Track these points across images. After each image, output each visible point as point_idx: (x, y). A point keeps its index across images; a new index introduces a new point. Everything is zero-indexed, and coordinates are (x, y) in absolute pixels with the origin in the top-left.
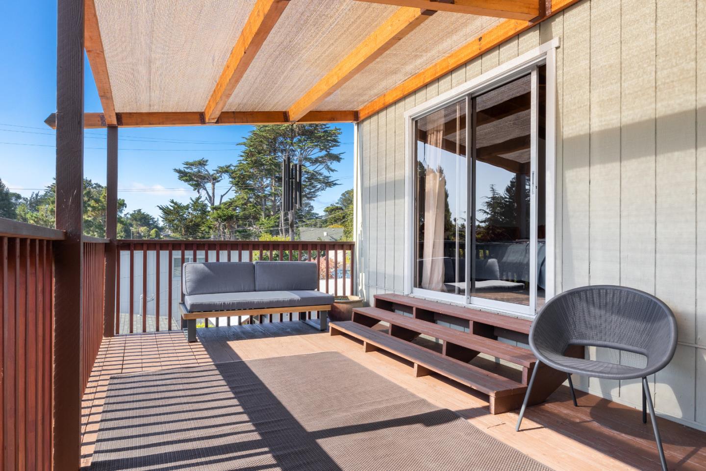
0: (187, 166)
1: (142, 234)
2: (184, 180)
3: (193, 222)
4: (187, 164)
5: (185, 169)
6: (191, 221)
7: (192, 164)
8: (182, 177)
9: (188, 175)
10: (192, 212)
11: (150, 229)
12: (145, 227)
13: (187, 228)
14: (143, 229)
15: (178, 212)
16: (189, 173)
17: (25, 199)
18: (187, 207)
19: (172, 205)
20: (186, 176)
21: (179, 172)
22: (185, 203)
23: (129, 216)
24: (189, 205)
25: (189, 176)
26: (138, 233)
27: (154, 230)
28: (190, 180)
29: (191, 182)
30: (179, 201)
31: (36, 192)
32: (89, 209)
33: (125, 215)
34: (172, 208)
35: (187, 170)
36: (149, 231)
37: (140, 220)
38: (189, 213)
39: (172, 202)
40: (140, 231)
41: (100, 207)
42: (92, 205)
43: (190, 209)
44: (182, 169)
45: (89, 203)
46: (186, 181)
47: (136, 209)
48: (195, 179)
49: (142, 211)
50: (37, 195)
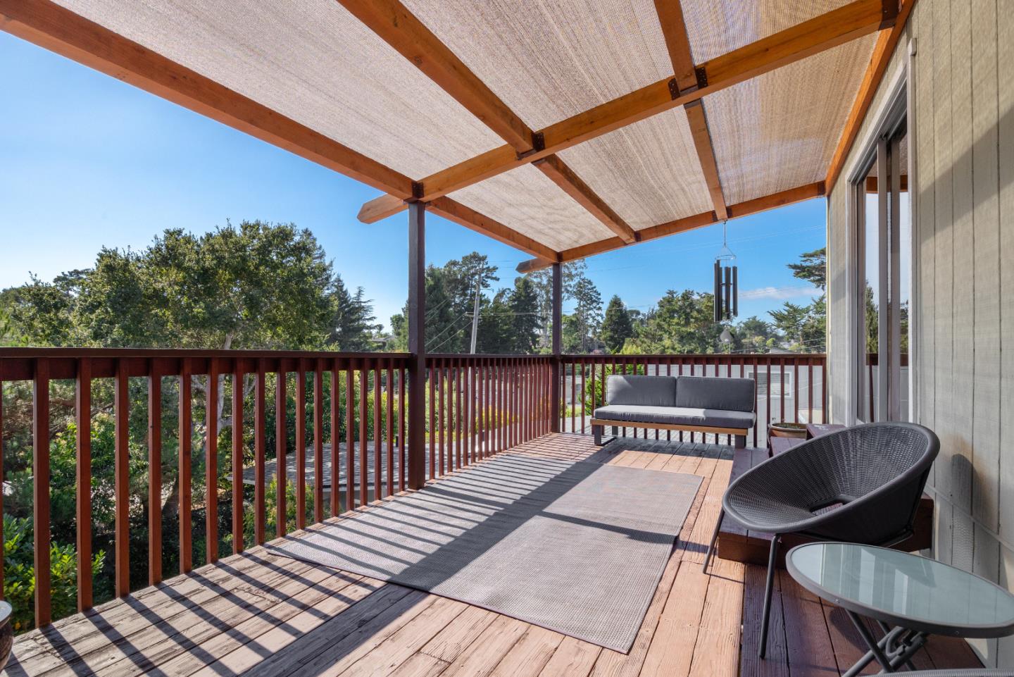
0: (805, 259)
1: (757, 345)
2: (800, 277)
3: (815, 329)
4: (804, 257)
5: (802, 263)
6: (813, 327)
7: (812, 256)
8: (798, 273)
9: (806, 269)
10: (813, 315)
11: (766, 338)
12: (760, 337)
13: (806, 335)
14: (757, 339)
15: (794, 318)
16: (808, 267)
17: (644, 315)
18: (807, 311)
19: (788, 308)
20: (804, 272)
21: (795, 267)
22: (803, 306)
23: (742, 325)
24: (809, 307)
25: (808, 270)
26: (752, 344)
27: (771, 339)
28: (809, 276)
29: (812, 278)
30: (796, 304)
31: (652, 307)
32: (692, 320)
33: (738, 324)
34: (786, 313)
35: (804, 264)
36: (765, 341)
37: (755, 328)
38: (810, 317)
39: (787, 305)
40: (754, 342)
41: (702, 318)
42: (694, 316)
43: (811, 312)
44: (798, 263)
45: (692, 314)
46: (804, 277)
47: (751, 316)
48: (817, 273)
49: (757, 319)
50: (653, 310)
